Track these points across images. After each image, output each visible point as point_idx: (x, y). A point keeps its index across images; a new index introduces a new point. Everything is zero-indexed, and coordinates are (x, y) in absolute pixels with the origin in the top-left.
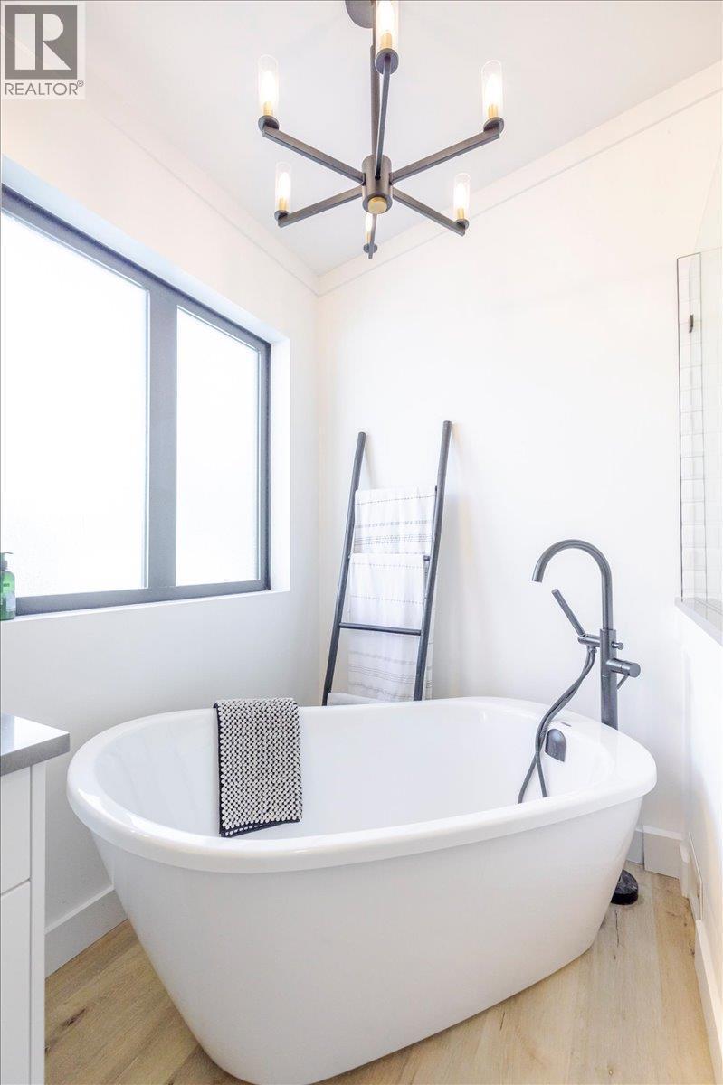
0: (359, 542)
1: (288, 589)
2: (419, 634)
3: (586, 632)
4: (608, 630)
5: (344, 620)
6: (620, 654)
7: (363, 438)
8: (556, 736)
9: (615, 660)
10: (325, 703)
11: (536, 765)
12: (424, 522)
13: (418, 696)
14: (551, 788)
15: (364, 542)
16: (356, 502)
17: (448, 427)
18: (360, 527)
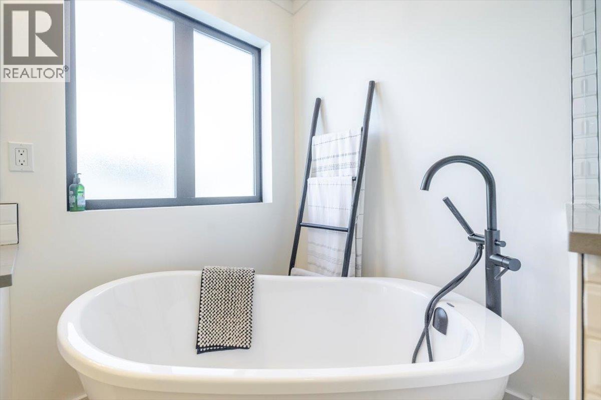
0: (315, 169)
1: (272, 202)
2: (347, 231)
3: (475, 232)
4: (492, 229)
5: (304, 221)
6: (503, 251)
7: (319, 102)
8: (442, 314)
9: (498, 255)
10: (289, 275)
11: (425, 337)
12: (354, 154)
13: (345, 274)
14: (436, 355)
15: (317, 170)
16: (313, 144)
17: (372, 85)
18: (315, 160)
